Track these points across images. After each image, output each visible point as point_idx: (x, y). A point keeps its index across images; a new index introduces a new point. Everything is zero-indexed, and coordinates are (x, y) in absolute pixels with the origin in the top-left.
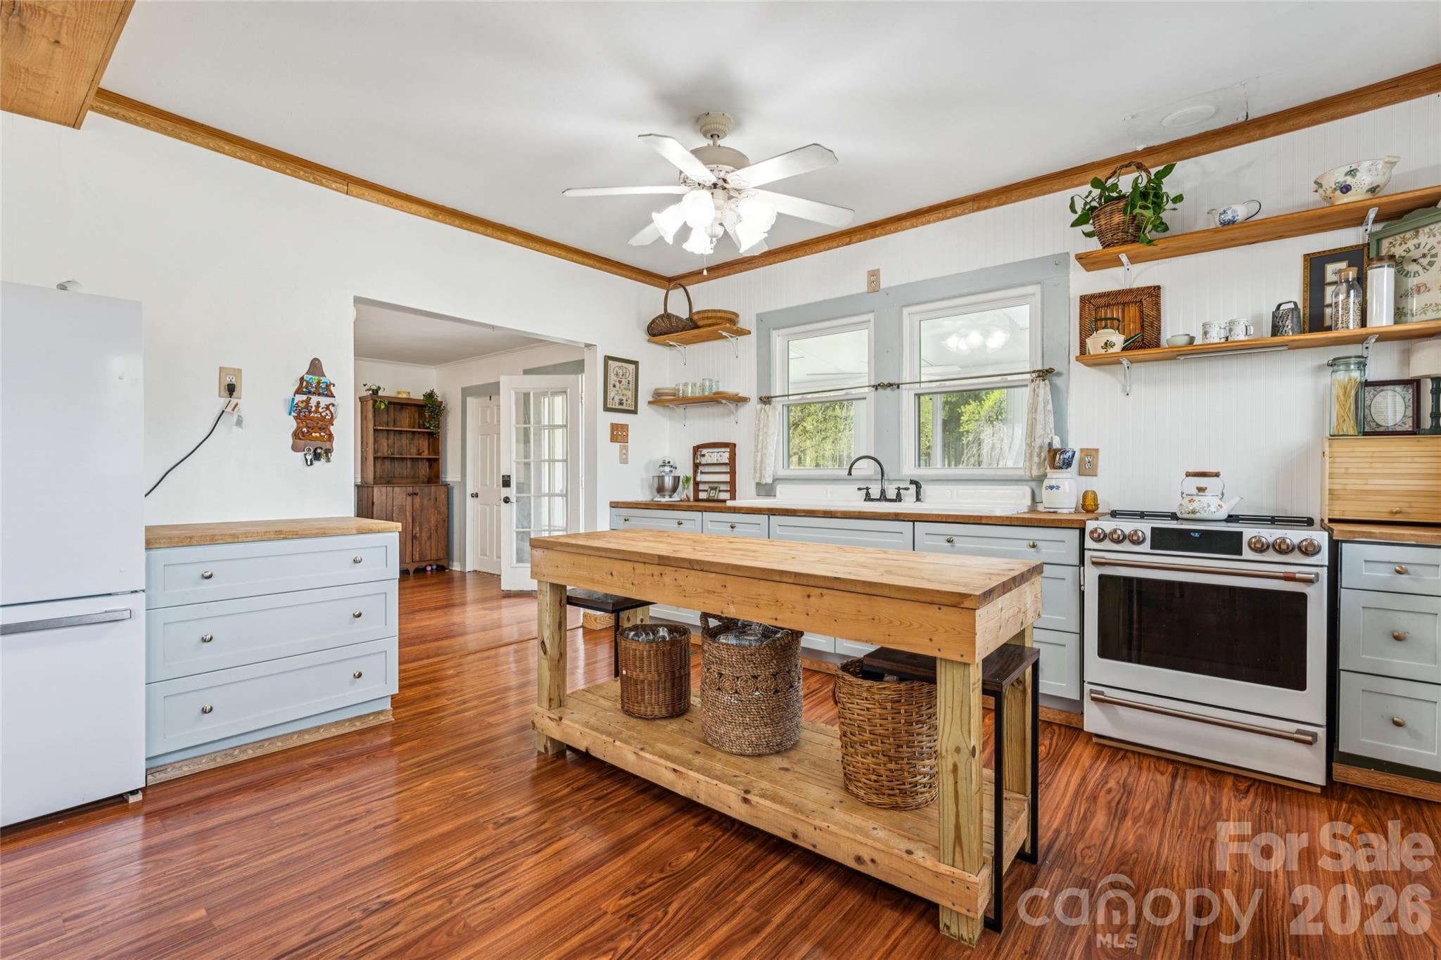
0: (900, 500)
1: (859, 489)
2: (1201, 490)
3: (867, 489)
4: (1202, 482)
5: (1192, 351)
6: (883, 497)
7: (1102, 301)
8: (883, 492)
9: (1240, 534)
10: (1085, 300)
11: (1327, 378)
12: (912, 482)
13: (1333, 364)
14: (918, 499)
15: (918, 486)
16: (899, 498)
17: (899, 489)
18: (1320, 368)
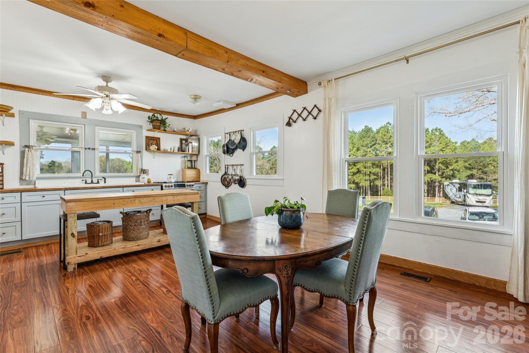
0: (99, 183)
1: (82, 180)
2: (170, 177)
3: (86, 180)
4: (170, 176)
5: (165, 152)
6: (92, 182)
7: (150, 138)
8: (92, 181)
9: (185, 184)
10: (147, 137)
11: (183, 159)
12: (103, 178)
13: (184, 157)
14: (105, 182)
15: (105, 179)
16: (98, 182)
17: (98, 180)
18: (182, 157)
